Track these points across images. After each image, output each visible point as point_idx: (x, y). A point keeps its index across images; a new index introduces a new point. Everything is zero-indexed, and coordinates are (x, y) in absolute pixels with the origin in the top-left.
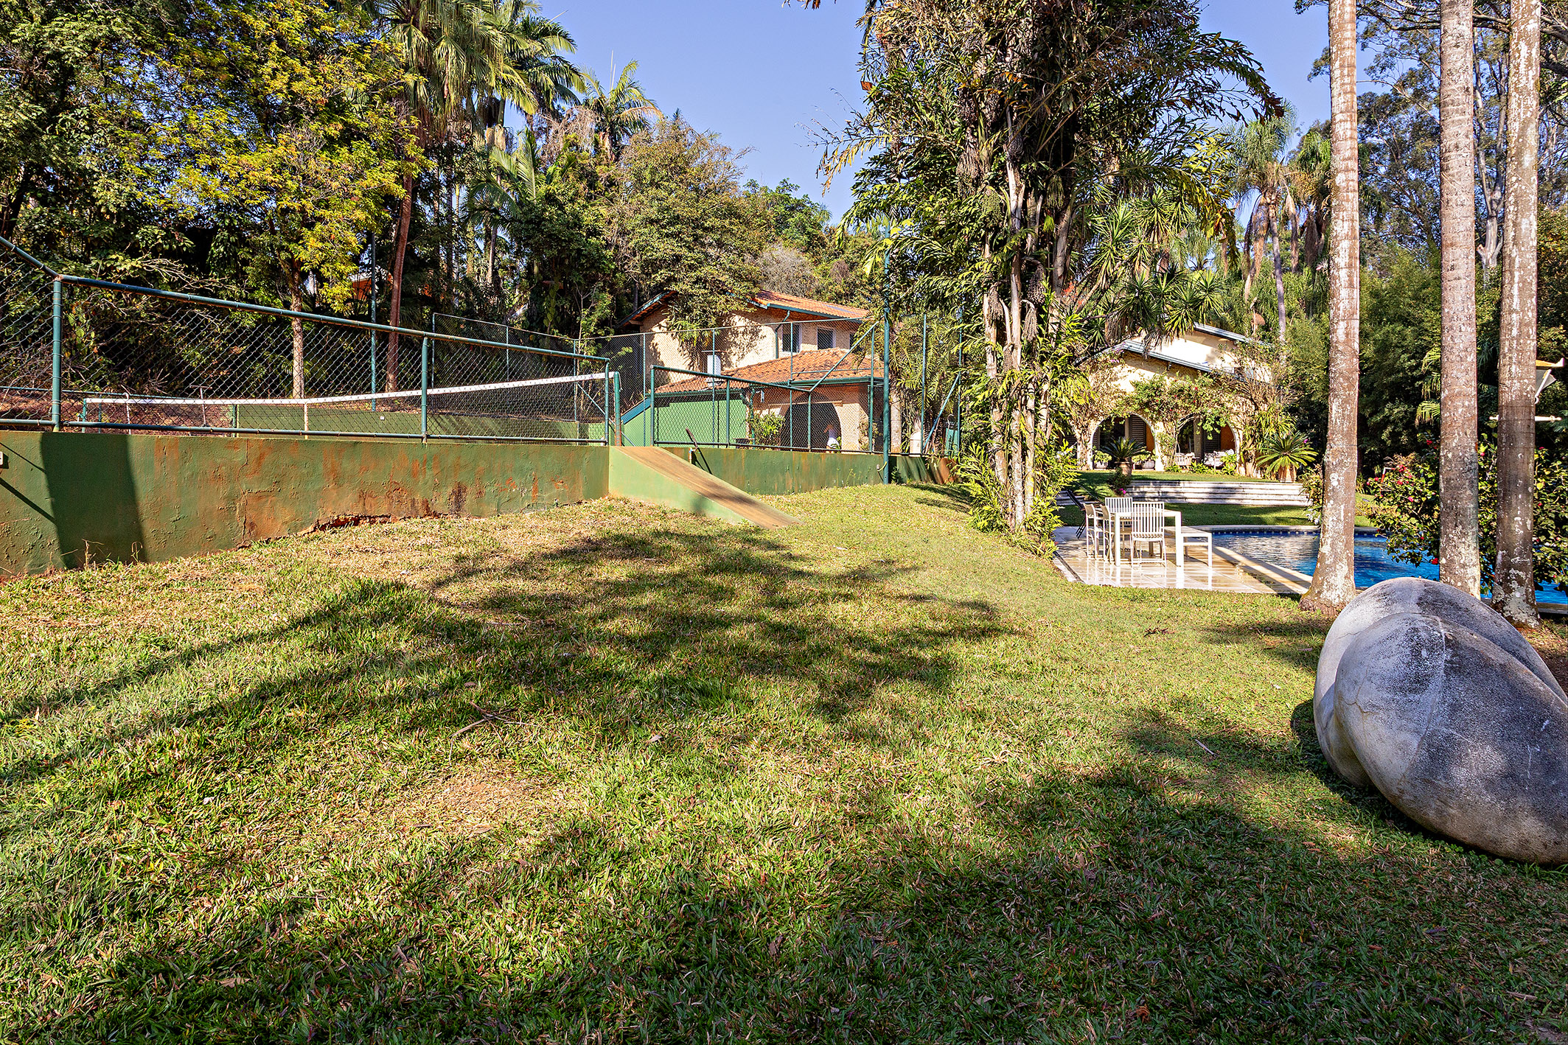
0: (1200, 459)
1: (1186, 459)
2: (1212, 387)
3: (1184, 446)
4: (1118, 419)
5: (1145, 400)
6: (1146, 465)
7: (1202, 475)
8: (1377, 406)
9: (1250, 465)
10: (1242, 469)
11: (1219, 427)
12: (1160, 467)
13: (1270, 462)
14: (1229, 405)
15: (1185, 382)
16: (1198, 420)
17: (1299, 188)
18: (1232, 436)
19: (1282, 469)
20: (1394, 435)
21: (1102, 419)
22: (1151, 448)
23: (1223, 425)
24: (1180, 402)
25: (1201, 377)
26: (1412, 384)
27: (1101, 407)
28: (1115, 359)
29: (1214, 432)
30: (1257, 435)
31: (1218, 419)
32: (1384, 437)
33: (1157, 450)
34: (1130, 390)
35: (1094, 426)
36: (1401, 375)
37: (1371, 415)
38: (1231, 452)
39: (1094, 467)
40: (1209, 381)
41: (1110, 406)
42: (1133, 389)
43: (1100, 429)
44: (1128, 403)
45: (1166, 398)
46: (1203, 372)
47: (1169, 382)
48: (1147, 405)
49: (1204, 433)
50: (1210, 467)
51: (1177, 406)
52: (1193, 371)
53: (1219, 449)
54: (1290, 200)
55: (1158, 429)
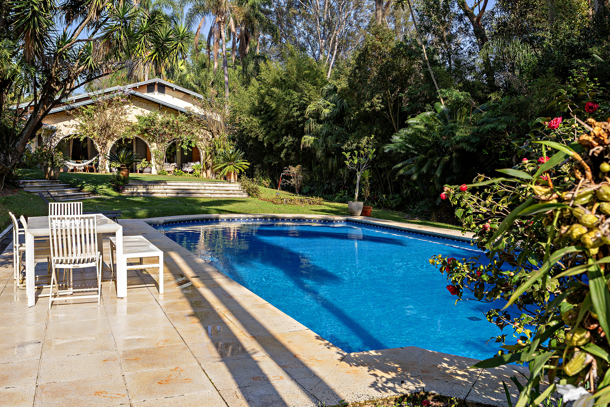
0: (180, 167)
1: (171, 167)
2: (186, 122)
3: (170, 159)
4: (127, 140)
5: (145, 127)
6: (146, 170)
7: (181, 177)
8: (278, 138)
9: (209, 172)
10: (204, 174)
11: (191, 148)
12: (154, 172)
13: (221, 170)
14: (197, 134)
15: (171, 118)
16: (179, 143)
17: (237, 15)
18: (199, 153)
19: (229, 174)
20: (287, 155)
21: (116, 139)
22: (149, 159)
23: (193, 146)
24: (167, 130)
25: (180, 115)
26: (297, 126)
27: (116, 131)
28: (124, 100)
29: (188, 150)
30: (213, 153)
31: (190, 142)
32: (282, 156)
33: (153, 161)
34: (135, 121)
35: (110, 144)
36: (292, 120)
37: (275, 143)
38: (198, 163)
39: (111, 171)
40: (185, 118)
41: (122, 132)
42: (137, 120)
43: (114, 146)
44: (133, 130)
45: (157, 126)
46: (182, 112)
47: (160, 118)
48: (146, 131)
49: (182, 149)
50: (186, 172)
51: (165, 132)
52: (175, 111)
53: (192, 161)
54: (232, 20)
55: (153, 147)
